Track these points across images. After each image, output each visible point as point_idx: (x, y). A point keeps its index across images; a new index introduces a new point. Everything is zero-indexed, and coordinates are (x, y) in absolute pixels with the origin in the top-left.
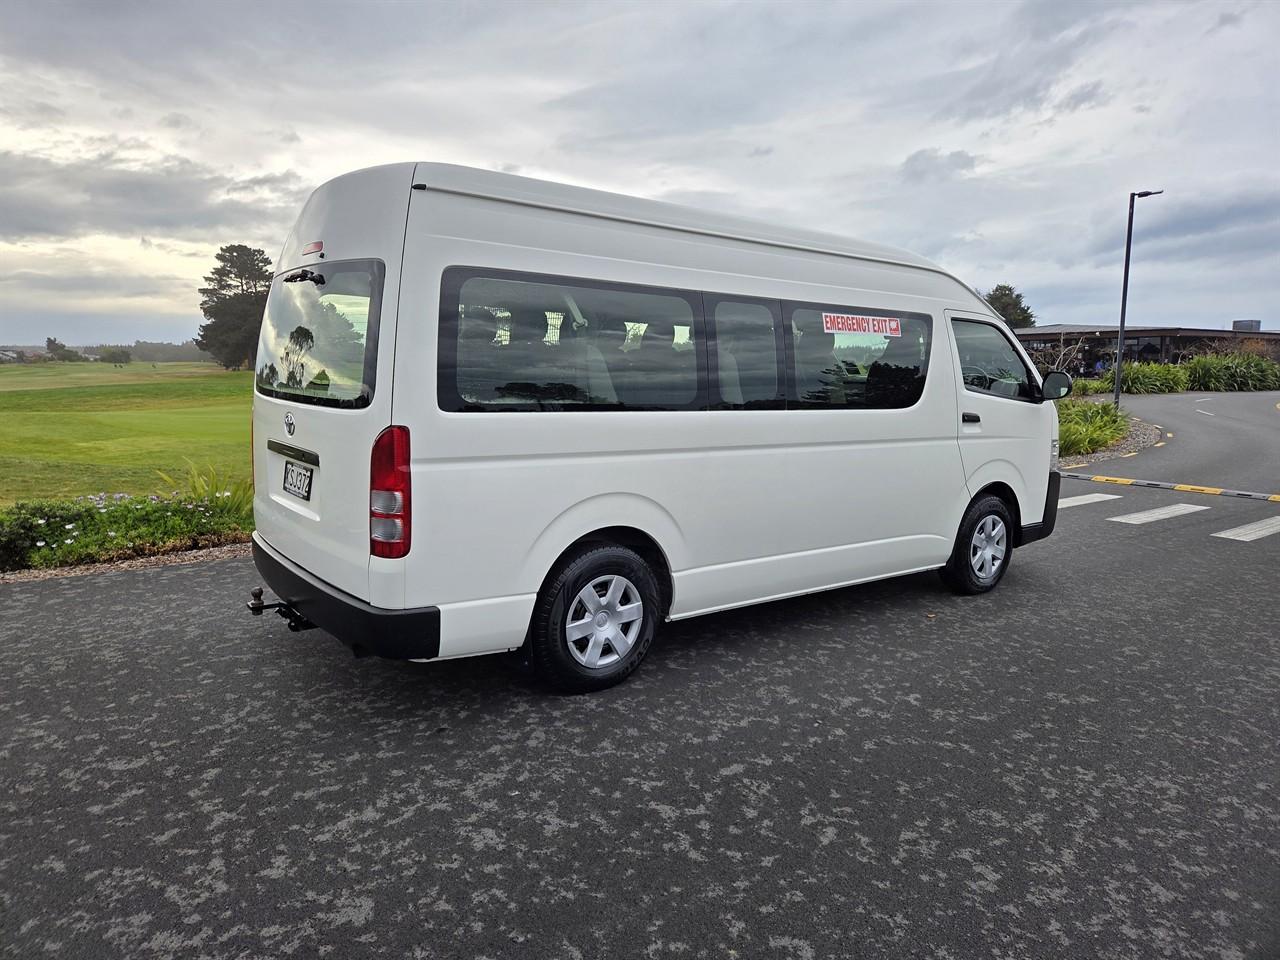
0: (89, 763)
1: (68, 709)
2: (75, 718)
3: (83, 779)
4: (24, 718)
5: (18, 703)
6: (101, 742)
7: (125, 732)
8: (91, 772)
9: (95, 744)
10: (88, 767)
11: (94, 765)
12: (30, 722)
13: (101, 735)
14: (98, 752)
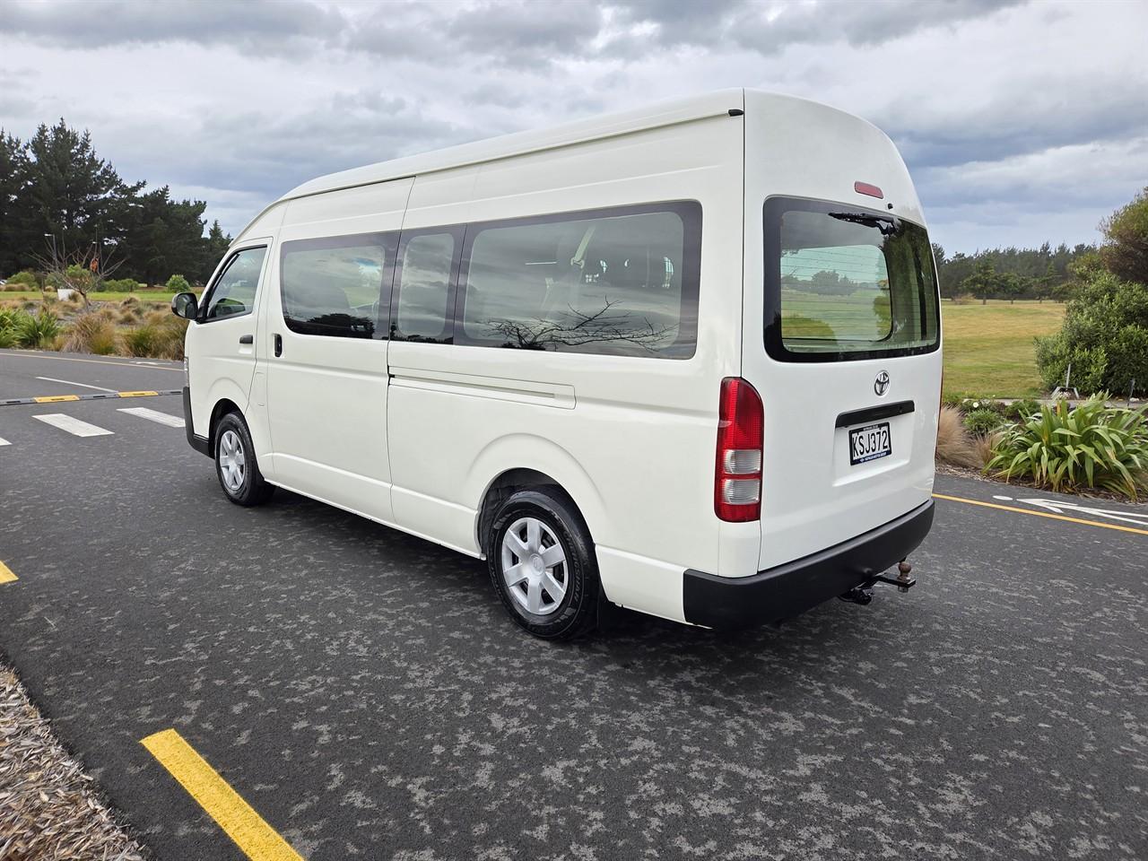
0: (1117, 689)
1: (1089, 747)
2: (1091, 732)
3: (1131, 682)
4: (1141, 763)
5: (1136, 789)
6: (1090, 699)
7: (1062, 696)
8: (1121, 682)
9: (1097, 701)
10: (1121, 687)
11: (1114, 686)
12: (1138, 755)
13: (1084, 704)
14: (1102, 693)
